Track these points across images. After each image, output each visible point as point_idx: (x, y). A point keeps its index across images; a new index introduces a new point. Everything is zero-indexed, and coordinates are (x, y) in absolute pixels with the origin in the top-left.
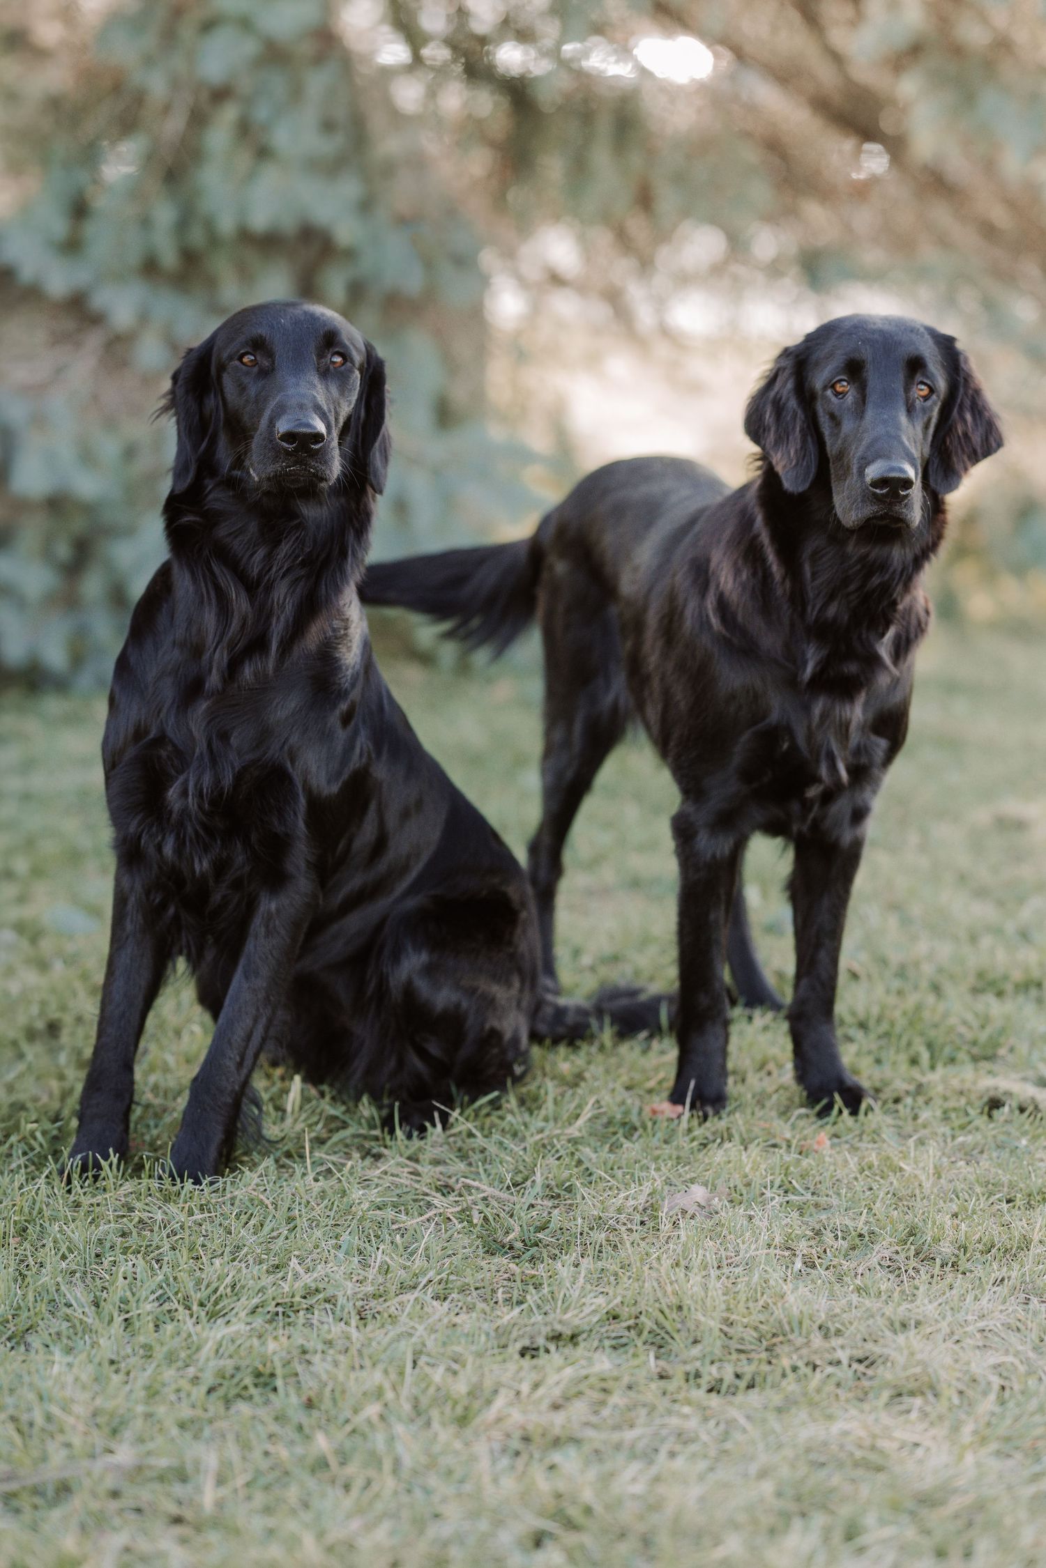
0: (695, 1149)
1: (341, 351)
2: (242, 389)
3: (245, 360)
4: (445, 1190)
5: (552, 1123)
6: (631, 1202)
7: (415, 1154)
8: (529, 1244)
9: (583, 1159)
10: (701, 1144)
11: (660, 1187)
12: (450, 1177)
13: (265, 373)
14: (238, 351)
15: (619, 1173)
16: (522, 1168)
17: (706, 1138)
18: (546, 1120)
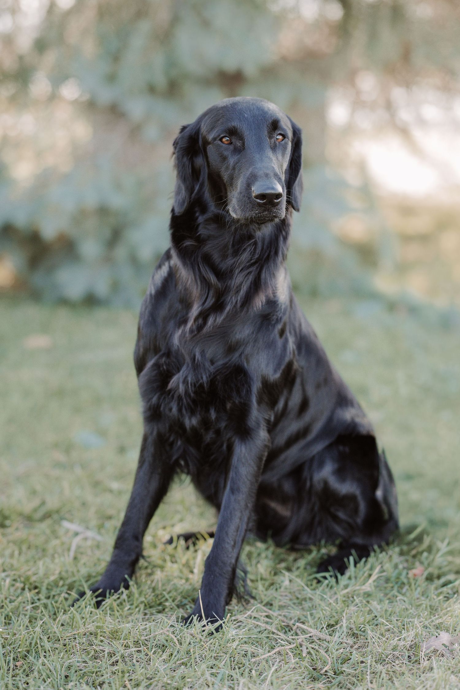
0: (442, 601)
1: (282, 133)
2: (224, 159)
3: (224, 140)
4: (287, 629)
5: (353, 580)
6: (402, 643)
7: (271, 600)
8: (338, 672)
9: (372, 609)
10: (445, 597)
11: (420, 632)
12: (291, 619)
13: (240, 150)
14: (219, 136)
15: (394, 619)
16: (335, 614)
17: (448, 593)
18: (350, 578)
